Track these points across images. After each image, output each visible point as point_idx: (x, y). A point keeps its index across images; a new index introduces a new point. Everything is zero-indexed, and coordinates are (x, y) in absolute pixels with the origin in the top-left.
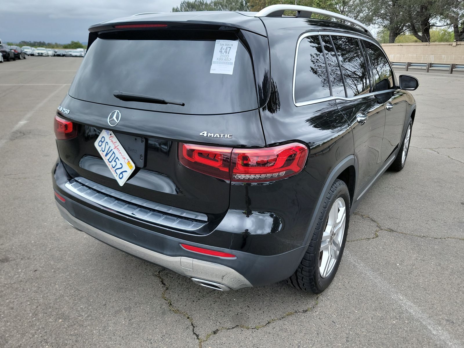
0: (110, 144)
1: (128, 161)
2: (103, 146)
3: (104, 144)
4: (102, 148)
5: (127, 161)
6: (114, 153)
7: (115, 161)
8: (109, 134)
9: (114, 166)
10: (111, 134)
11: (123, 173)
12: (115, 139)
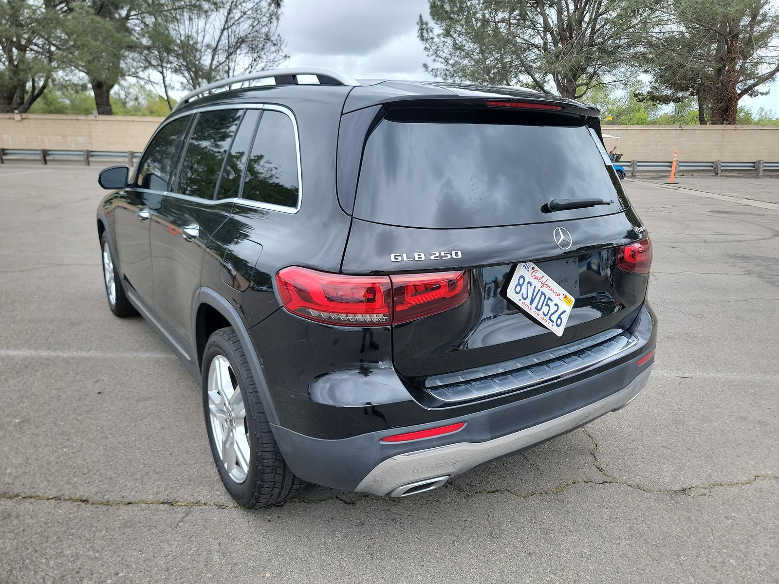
0: (535, 282)
1: (564, 296)
2: (524, 291)
3: (524, 287)
4: (523, 294)
5: (562, 297)
6: (543, 293)
7: (547, 305)
8: (530, 269)
9: (546, 313)
10: (533, 268)
11: (561, 316)
12: (540, 273)
